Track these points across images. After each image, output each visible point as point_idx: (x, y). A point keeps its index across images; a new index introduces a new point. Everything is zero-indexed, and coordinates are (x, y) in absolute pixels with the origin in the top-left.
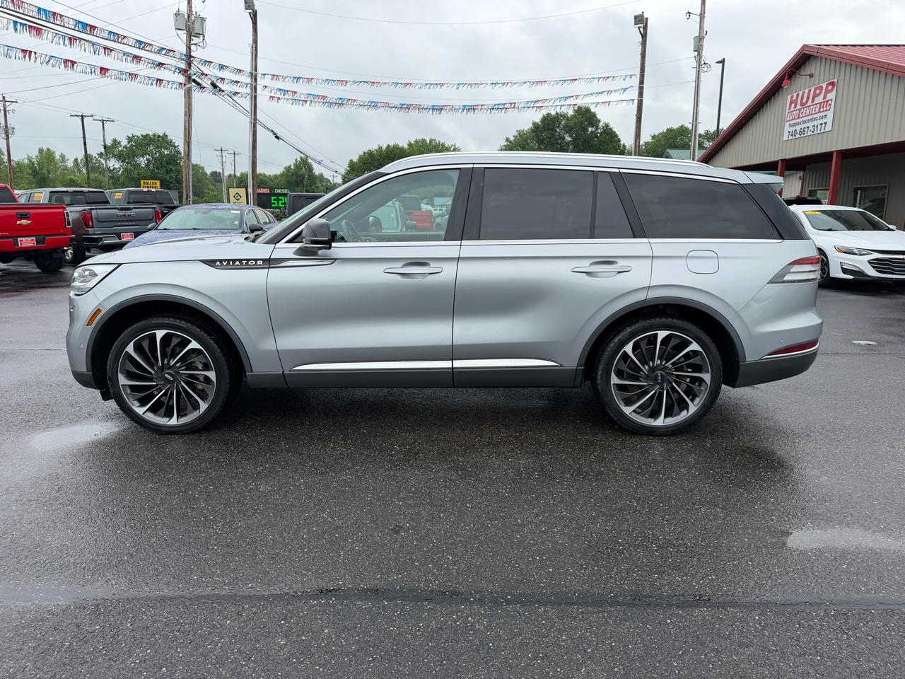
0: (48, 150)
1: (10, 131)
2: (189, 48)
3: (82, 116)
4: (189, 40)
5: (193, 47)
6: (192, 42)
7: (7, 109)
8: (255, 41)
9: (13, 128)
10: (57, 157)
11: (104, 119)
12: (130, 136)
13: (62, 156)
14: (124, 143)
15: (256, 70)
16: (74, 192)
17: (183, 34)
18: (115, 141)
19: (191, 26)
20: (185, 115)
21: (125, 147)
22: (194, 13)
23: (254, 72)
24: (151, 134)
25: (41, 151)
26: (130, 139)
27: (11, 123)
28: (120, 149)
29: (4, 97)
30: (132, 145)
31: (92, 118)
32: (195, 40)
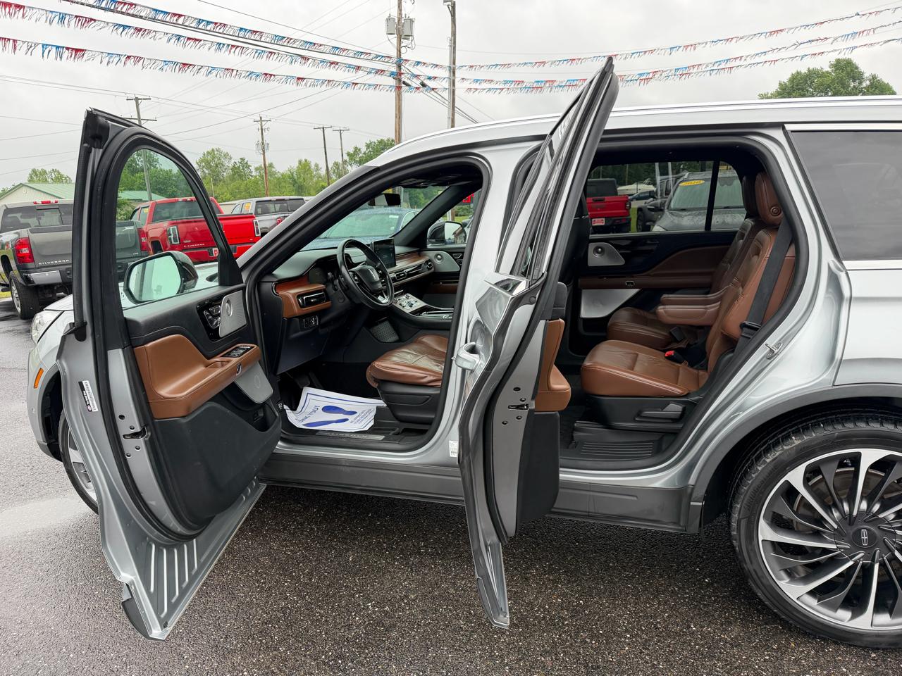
0: (306, 160)
1: (266, 147)
2: (399, 51)
3: (323, 128)
4: (400, 43)
5: (403, 50)
6: (402, 45)
7: (263, 127)
8: (454, 34)
9: (268, 144)
10: (313, 166)
11: (342, 129)
12: (368, 142)
13: (316, 165)
14: (364, 149)
15: (454, 63)
16: (277, 200)
17: (394, 39)
18: (356, 148)
19: (401, 29)
20: (396, 117)
21: (365, 153)
22: (403, 16)
23: (452, 66)
24: (385, 139)
25: (300, 162)
26: (368, 146)
27: (267, 140)
28: (361, 155)
29: (261, 118)
30: (370, 151)
31: (331, 129)
32: (405, 42)
